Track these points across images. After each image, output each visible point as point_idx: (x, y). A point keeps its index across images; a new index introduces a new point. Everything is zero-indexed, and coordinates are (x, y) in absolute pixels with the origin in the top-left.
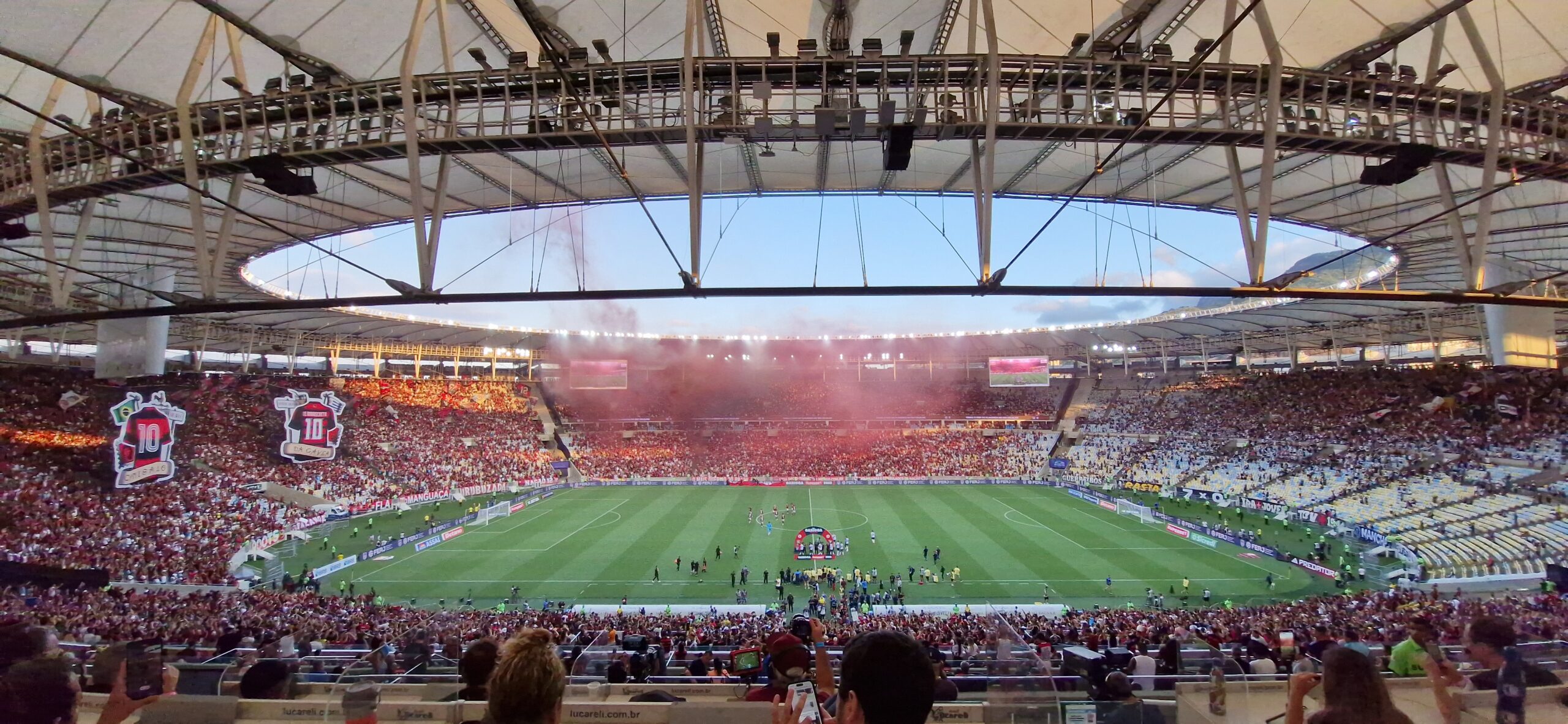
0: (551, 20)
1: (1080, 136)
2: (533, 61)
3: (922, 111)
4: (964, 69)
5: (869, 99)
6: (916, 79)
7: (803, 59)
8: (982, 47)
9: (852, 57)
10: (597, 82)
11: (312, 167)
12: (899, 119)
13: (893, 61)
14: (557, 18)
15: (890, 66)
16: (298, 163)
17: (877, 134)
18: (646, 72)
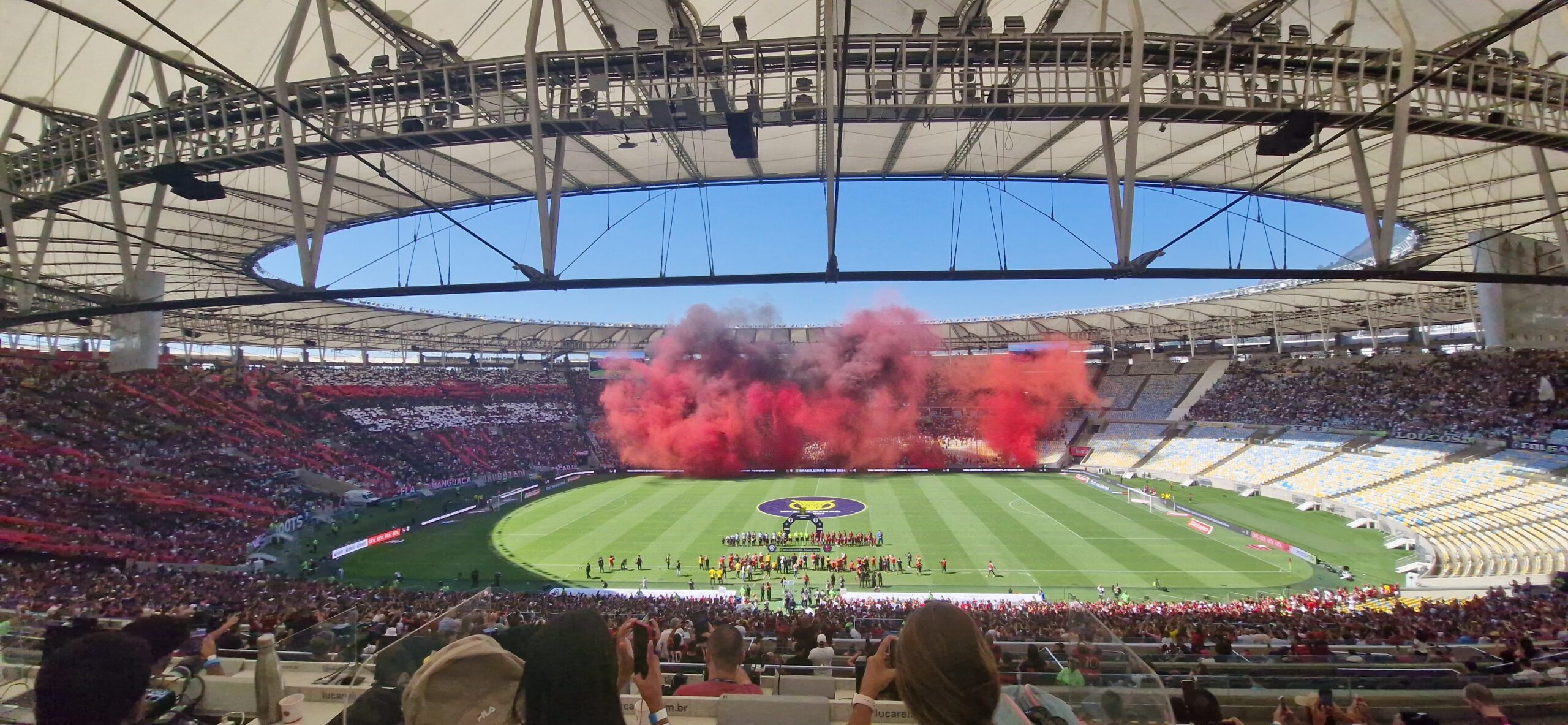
0: (404, 23)
1: (938, 116)
2: (393, 65)
7: (643, 49)
10: (452, 82)
11: (219, 172)
12: (742, 106)
13: (730, 49)
14: (411, 21)
15: (737, 53)
16: (207, 172)
18: (494, 69)
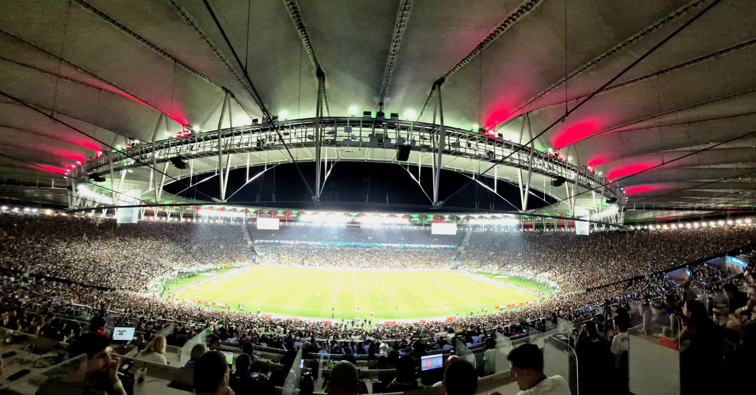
1: (473, 158)
3: (414, 141)
4: (431, 128)
5: (392, 134)
6: (412, 129)
7: (365, 118)
8: (438, 122)
9: (386, 119)
11: (188, 159)
12: (404, 143)
15: (401, 123)
16: (185, 158)
17: (394, 147)
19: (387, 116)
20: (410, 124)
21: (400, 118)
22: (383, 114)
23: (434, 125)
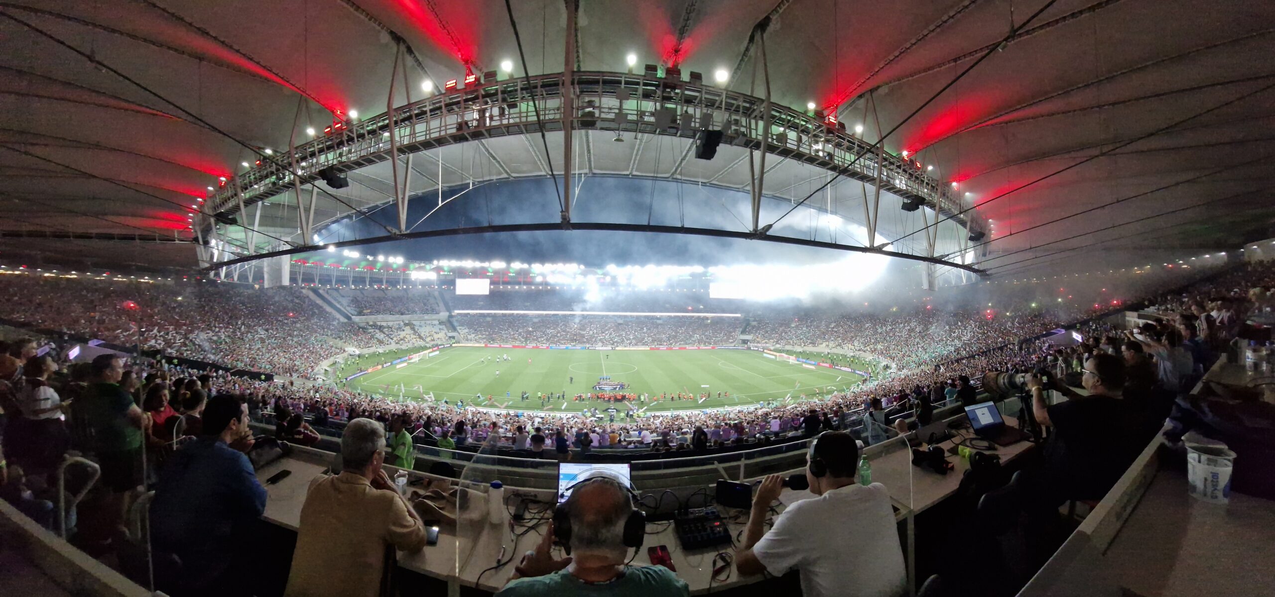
1: (805, 160)
4: (748, 105)
7: (647, 77)
8: (760, 93)
9: (682, 81)
12: (713, 127)
17: (696, 135)
19: (685, 77)
20: (719, 96)
21: (705, 82)
22: (679, 72)
23: (753, 100)
